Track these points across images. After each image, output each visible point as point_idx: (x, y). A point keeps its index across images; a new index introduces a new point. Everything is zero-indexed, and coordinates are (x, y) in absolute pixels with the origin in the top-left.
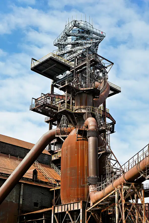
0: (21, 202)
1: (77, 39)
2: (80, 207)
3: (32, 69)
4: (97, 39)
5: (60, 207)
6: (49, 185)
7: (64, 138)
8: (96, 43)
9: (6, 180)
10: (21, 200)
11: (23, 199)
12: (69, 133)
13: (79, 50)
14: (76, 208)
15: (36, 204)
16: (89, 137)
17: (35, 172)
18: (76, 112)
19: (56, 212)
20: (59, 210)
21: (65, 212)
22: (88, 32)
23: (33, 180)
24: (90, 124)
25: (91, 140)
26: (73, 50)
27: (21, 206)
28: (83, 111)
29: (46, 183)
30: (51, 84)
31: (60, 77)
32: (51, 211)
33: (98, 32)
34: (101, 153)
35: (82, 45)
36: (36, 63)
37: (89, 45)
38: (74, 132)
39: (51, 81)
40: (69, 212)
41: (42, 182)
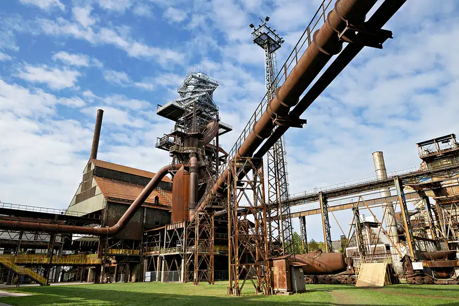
0: (144, 222)
1: (195, 88)
2: (184, 226)
3: (157, 114)
4: (211, 88)
5: (171, 226)
6: (168, 208)
7: (175, 173)
8: (210, 91)
9: (130, 205)
10: (145, 220)
11: (146, 220)
12: (179, 168)
13: (197, 97)
14: (181, 227)
15: (157, 223)
16: (191, 172)
17: (157, 198)
18: (185, 152)
19: (168, 229)
20: (170, 228)
21: (174, 230)
22: (204, 82)
23: (154, 205)
24: (192, 163)
25: (192, 174)
26: (192, 97)
27: (144, 225)
28: (190, 151)
29: (166, 206)
30: (175, 124)
31: (181, 119)
32: (164, 229)
33: (213, 81)
34: (202, 184)
35: (198, 92)
36: (161, 109)
37: (205, 94)
38: (182, 168)
39: (175, 123)
40: (177, 229)
41: (163, 206)
